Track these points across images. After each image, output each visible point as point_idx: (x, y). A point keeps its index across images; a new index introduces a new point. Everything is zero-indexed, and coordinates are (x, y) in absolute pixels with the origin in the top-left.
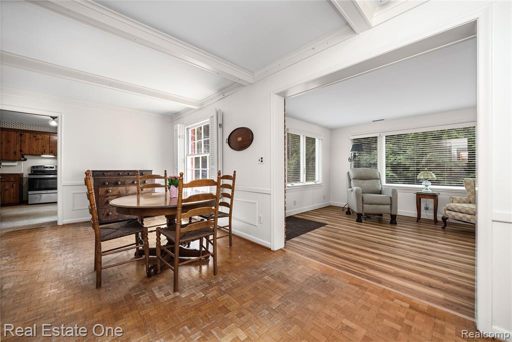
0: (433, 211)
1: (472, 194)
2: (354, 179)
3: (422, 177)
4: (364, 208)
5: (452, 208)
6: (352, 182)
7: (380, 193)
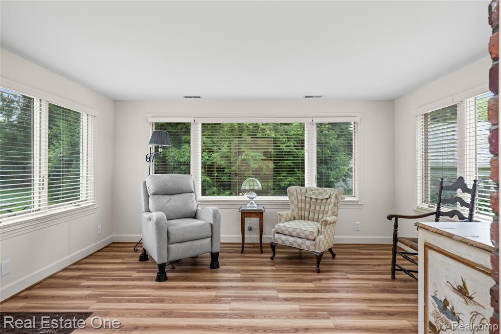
0: (259, 231)
1: (296, 207)
2: (154, 194)
3: (247, 188)
4: (171, 251)
5: (282, 231)
6: (150, 200)
7: (194, 216)
